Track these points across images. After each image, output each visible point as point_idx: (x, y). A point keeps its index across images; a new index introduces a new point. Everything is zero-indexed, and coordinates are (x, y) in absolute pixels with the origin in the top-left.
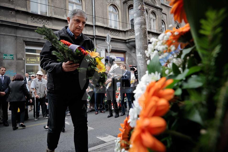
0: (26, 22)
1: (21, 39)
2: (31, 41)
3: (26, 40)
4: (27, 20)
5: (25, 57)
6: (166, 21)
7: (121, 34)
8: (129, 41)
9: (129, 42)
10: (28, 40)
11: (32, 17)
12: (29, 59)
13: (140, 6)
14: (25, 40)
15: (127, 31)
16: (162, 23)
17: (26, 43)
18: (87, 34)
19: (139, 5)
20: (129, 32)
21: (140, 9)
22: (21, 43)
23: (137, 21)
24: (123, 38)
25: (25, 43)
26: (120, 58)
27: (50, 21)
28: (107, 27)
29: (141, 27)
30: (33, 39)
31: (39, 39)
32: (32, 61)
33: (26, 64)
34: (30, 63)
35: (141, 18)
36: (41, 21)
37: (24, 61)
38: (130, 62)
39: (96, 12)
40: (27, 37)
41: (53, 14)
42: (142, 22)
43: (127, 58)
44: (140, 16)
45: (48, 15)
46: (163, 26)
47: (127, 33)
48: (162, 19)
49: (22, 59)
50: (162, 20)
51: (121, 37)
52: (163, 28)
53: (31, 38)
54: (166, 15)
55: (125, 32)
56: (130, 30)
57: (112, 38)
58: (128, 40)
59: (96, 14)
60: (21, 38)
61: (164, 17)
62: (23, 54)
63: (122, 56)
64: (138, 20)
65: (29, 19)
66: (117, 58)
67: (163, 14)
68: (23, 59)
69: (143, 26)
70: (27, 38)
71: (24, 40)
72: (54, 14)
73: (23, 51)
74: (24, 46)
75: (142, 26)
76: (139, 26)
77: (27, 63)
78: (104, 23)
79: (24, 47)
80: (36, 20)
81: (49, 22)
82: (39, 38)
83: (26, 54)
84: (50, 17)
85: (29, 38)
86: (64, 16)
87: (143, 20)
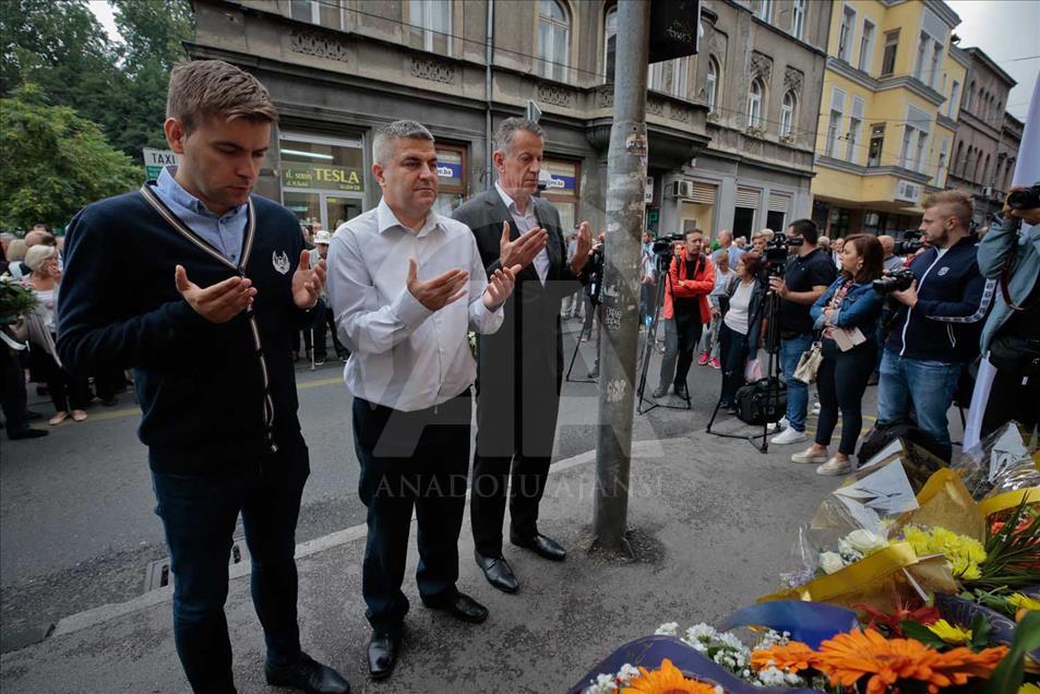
0: (278, 50)
2: (295, 115)
4: (278, 42)
5: (279, 164)
6: (723, 59)
7: (572, 98)
8: (596, 124)
9: (595, 129)
11: (294, 34)
12: (293, 173)
13: (633, 138)
15: (593, 90)
16: (710, 64)
18: (466, 96)
19: (629, 134)
20: (598, 95)
21: (630, 149)
23: (617, 187)
24: (578, 112)
26: (562, 178)
27: (352, 48)
28: (532, 73)
29: (625, 208)
30: (302, 108)
31: (317, 110)
32: (302, 181)
33: (285, 189)
34: (294, 186)
35: (628, 179)
36: (324, 48)
37: (279, 178)
38: (592, 192)
39: (497, 20)
41: (360, 23)
42: (630, 191)
43: (584, 181)
44: (628, 172)
45: (342, 29)
46: (712, 77)
47: (591, 97)
48: (711, 51)
49: (271, 174)
50: (712, 56)
51: (571, 109)
52: (711, 83)
54: (727, 37)
55: (585, 93)
56: (602, 87)
57: (544, 113)
58: (594, 120)
59: (496, 25)
61: (718, 44)
62: (273, 156)
63: (568, 171)
64: (621, 185)
65: (287, 39)
66: (554, 177)
67: (716, 34)
68: (275, 172)
69: (633, 206)
72: (364, 25)
75: (630, 203)
76: (623, 203)
77: (285, 185)
78: (520, 56)
80: (307, 43)
81: (347, 51)
82: (319, 107)
83: (282, 154)
84: (351, 34)
85: (288, 106)
86: (393, 32)
87: (634, 187)
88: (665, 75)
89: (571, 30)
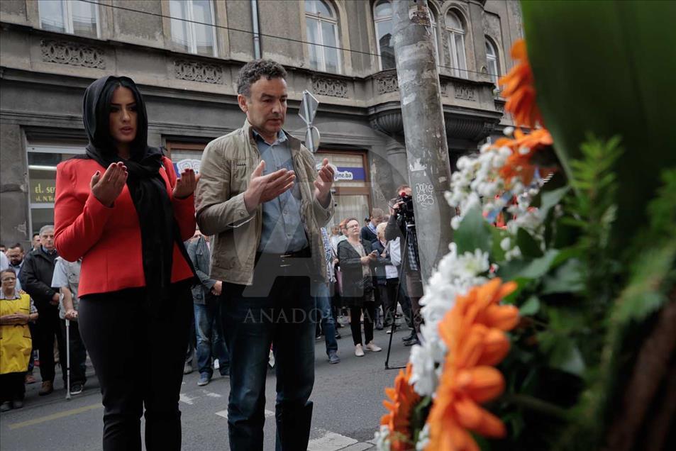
0: (27, 61)
1: (13, 122)
2: (47, 125)
3: (29, 124)
4: (28, 53)
5: (27, 180)
6: (500, 39)
7: (349, 88)
8: (378, 111)
9: (378, 115)
10: (35, 122)
11: (46, 44)
12: (43, 188)
13: (415, 9)
14: (25, 123)
15: (370, 78)
16: (487, 44)
17: (30, 132)
19: (410, 7)
20: (376, 82)
21: (413, 20)
22: (10, 132)
23: (406, 59)
24: (357, 101)
25: (26, 132)
27: (109, 55)
28: (303, 67)
29: (418, 77)
30: (56, 118)
31: (72, 118)
33: (32, 206)
34: (45, 202)
35: (418, 48)
36: (78, 57)
37: (26, 193)
39: (263, 18)
40: (33, 112)
41: (117, 31)
42: (421, 60)
43: (373, 170)
44: (415, 42)
45: (99, 37)
46: (491, 57)
47: (369, 85)
48: (485, 33)
49: (18, 189)
50: (487, 37)
51: (350, 98)
52: (492, 62)
53: (46, 117)
54: (499, 18)
55: (363, 82)
56: (379, 73)
57: (321, 105)
58: (375, 107)
59: (262, 25)
60: (13, 118)
61: (491, 25)
62: (19, 172)
64: (410, 56)
65: (37, 50)
67: (488, 16)
68: (22, 188)
69: (426, 75)
70: (33, 116)
71: (20, 123)
72: (122, 32)
73: (19, 160)
74: (22, 143)
75: (422, 72)
76: (414, 73)
77: (34, 201)
78: (291, 54)
79: (22, 146)
80: (59, 53)
81: (105, 58)
82: (74, 115)
83: (32, 171)
84: (109, 41)
85: (39, 117)
86: (154, 37)
87: (424, 56)
88: (443, 56)
89: (339, 25)
